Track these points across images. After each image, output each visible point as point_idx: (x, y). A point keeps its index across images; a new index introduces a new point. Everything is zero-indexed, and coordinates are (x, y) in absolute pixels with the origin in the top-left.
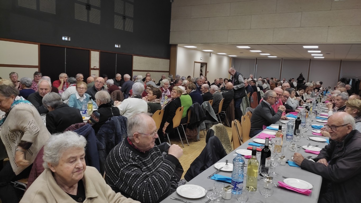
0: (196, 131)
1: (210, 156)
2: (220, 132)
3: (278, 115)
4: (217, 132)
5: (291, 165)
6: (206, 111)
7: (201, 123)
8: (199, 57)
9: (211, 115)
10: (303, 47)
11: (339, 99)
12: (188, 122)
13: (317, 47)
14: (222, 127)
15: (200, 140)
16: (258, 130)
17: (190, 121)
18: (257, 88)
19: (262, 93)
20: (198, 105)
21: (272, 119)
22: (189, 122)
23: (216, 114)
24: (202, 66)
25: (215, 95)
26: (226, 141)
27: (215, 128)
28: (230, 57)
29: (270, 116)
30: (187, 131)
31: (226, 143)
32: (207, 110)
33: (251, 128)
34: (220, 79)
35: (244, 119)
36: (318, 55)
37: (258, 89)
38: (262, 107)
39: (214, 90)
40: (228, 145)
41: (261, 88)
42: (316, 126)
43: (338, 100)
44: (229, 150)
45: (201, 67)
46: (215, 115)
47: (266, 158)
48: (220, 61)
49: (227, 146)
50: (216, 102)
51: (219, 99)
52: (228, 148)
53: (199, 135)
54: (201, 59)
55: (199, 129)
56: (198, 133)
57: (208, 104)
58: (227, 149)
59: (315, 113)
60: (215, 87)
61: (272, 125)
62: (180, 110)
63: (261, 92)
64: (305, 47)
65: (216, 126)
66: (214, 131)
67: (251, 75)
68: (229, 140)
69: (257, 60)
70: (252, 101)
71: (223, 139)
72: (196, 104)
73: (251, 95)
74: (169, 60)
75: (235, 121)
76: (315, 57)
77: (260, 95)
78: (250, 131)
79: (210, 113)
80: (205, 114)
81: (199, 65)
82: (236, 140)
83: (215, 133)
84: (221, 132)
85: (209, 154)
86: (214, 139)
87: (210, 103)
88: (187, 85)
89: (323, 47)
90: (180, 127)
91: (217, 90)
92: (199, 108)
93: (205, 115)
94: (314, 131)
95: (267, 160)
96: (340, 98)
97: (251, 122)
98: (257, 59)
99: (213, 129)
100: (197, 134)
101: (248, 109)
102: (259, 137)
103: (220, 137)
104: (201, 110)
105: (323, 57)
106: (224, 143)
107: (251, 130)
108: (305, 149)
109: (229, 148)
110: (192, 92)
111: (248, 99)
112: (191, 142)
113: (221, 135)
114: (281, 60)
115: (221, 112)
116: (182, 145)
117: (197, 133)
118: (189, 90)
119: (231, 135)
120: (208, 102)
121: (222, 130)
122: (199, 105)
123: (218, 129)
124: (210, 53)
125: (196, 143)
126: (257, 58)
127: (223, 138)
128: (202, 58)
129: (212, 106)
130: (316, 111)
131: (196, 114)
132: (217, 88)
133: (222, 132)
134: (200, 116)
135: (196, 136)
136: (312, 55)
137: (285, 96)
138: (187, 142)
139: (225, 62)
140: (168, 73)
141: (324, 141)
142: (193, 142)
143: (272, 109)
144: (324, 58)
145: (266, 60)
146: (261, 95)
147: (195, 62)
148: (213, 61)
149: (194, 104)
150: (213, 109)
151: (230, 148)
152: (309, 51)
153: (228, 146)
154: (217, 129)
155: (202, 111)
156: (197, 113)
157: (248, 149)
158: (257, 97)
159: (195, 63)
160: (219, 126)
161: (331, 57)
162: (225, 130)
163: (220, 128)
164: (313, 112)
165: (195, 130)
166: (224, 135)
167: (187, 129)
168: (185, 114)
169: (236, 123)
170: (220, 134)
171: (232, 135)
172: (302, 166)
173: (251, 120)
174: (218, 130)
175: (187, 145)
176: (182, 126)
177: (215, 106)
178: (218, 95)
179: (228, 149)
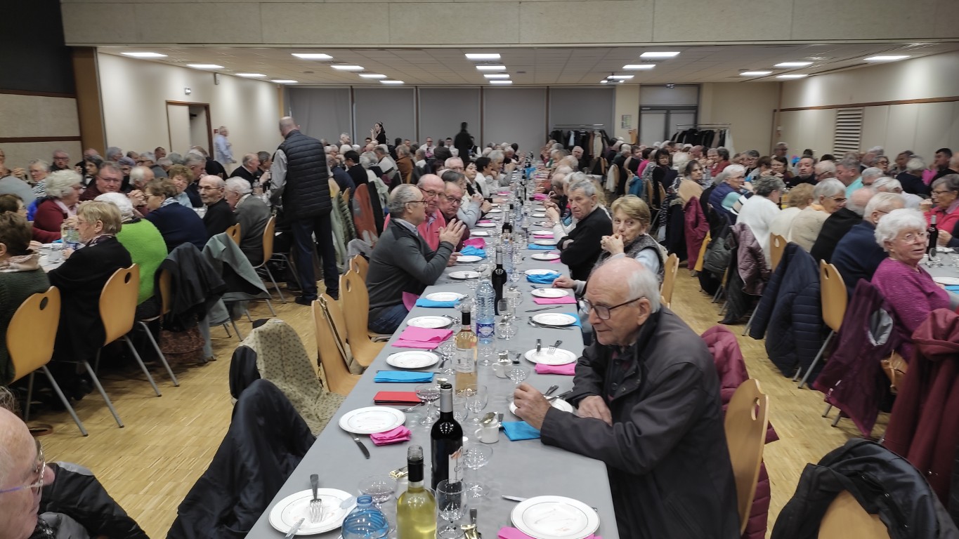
0: (197, 334)
1: (249, 464)
2: (277, 348)
3: (441, 259)
4: (268, 349)
5: (513, 438)
6: (221, 264)
7: (212, 306)
8: (179, 87)
9: (242, 275)
10: (465, 57)
11: (581, 196)
12: (165, 310)
13: (497, 56)
14: (282, 329)
15: (216, 356)
16: (390, 308)
17: (171, 306)
18: (365, 172)
19: (381, 186)
20: (192, 250)
21: (424, 271)
22: (167, 309)
23: (253, 266)
24: (195, 116)
25: (241, 208)
26: (300, 371)
27: (258, 340)
28: (276, 84)
29: (421, 263)
30: (165, 340)
31: (300, 377)
32: (225, 260)
33: (370, 303)
34: (260, 154)
35: (348, 283)
36: (498, 76)
37: (372, 176)
38: (397, 239)
39: (237, 194)
40: (310, 380)
41: (377, 171)
42: (538, 276)
43: (578, 199)
44: (315, 397)
45: (192, 116)
46: (252, 268)
47: (450, 456)
48: (247, 96)
49: (305, 385)
50: (252, 228)
51: (260, 218)
52: (309, 393)
53: (209, 343)
54: (187, 94)
55: (208, 324)
56: (203, 340)
57: (227, 242)
58: (307, 397)
59: (525, 234)
60: (240, 183)
61: (428, 289)
62: (128, 278)
63: (378, 182)
64: (470, 56)
65: (260, 332)
66: (255, 350)
67: (343, 136)
68: (311, 366)
69: (354, 93)
70: (357, 210)
71: (291, 368)
72: (185, 249)
73: (351, 195)
74: (73, 101)
75: (322, 300)
76: (492, 82)
77: (375, 190)
78: (370, 315)
79: (237, 270)
80: (219, 276)
81: (184, 111)
82: (331, 358)
83: (261, 357)
84: (280, 348)
85: (247, 460)
86: (257, 394)
87: (234, 234)
88: (143, 184)
89: (511, 56)
90: (135, 333)
91: (244, 192)
92: (197, 261)
93: (222, 280)
94: (536, 292)
95: (452, 462)
96: (582, 193)
97: (368, 286)
98: (352, 89)
99: (251, 346)
100: (204, 344)
101: (354, 246)
102: (401, 343)
103: (280, 363)
104: (203, 265)
105: (510, 82)
106: (294, 379)
107: (370, 309)
108: (535, 364)
109: (312, 389)
110: (166, 204)
111: (346, 206)
112: (185, 371)
113: (280, 357)
114: (415, 90)
115: (273, 257)
116: (153, 390)
117: (201, 341)
118: (154, 200)
119: (315, 345)
120: (227, 237)
121: (282, 341)
122: (197, 250)
123: (270, 340)
124: (215, 73)
125: (202, 370)
126: (351, 86)
127: (289, 363)
128: (189, 91)
129: (240, 247)
130: (525, 229)
131: (189, 282)
132: (245, 185)
133: (283, 347)
134: (204, 284)
135: (200, 350)
136: (487, 76)
137: (452, 198)
138: (168, 374)
139: (266, 100)
140: (78, 143)
141: (571, 323)
142: (191, 370)
143: (422, 239)
144: (513, 85)
145: (376, 91)
146: (379, 192)
147: (169, 103)
148: (227, 99)
149: (175, 251)
150: (245, 257)
151: (315, 391)
152: (479, 68)
153: (310, 385)
154: (263, 339)
155: (208, 267)
156: (193, 277)
157: (378, 403)
158: (368, 199)
159: (171, 107)
160: (269, 328)
161: (527, 80)
162: (292, 339)
163: (275, 337)
164: (519, 234)
165: (194, 330)
166: (291, 354)
167: (165, 332)
168: (148, 287)
169: (325, 304)
170: (276, 354)
171: (318, 348)
172: (546, 435)
173: (366, 283)
174: (268, 343)
175: (170, 383)
176: (141, 326)
177: (250, 242)
178: (254, 208)
179: (310, 395)
